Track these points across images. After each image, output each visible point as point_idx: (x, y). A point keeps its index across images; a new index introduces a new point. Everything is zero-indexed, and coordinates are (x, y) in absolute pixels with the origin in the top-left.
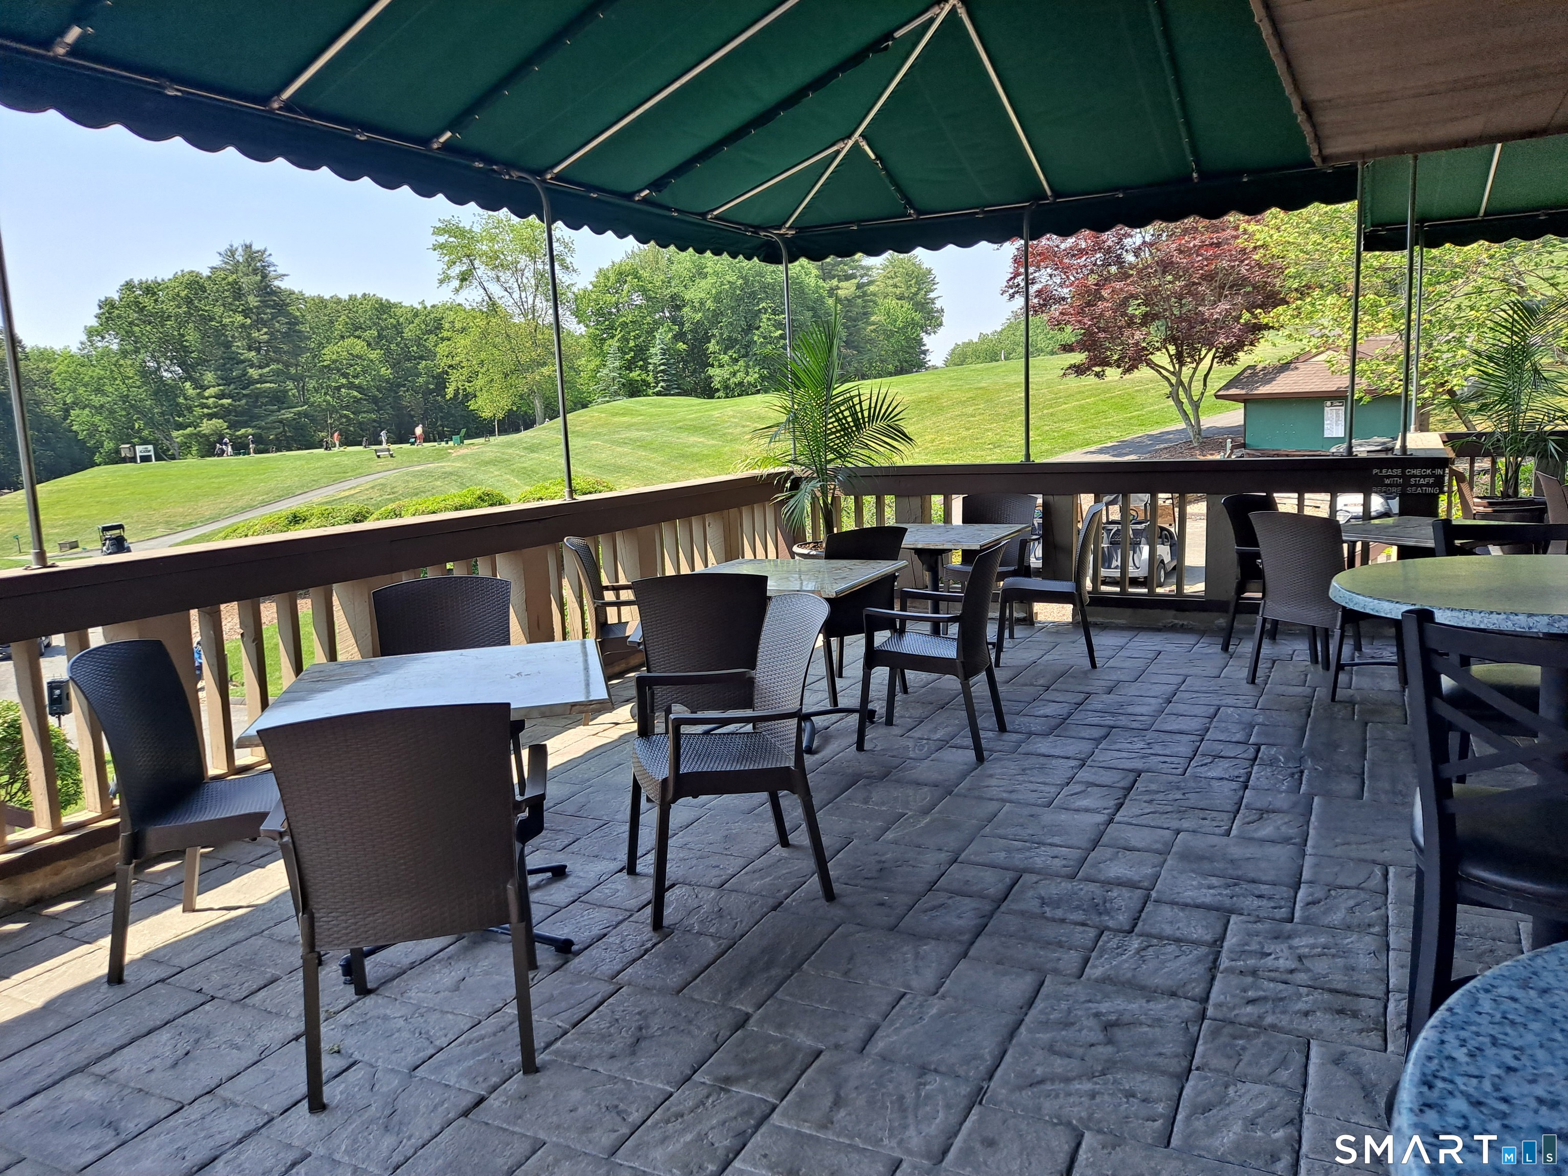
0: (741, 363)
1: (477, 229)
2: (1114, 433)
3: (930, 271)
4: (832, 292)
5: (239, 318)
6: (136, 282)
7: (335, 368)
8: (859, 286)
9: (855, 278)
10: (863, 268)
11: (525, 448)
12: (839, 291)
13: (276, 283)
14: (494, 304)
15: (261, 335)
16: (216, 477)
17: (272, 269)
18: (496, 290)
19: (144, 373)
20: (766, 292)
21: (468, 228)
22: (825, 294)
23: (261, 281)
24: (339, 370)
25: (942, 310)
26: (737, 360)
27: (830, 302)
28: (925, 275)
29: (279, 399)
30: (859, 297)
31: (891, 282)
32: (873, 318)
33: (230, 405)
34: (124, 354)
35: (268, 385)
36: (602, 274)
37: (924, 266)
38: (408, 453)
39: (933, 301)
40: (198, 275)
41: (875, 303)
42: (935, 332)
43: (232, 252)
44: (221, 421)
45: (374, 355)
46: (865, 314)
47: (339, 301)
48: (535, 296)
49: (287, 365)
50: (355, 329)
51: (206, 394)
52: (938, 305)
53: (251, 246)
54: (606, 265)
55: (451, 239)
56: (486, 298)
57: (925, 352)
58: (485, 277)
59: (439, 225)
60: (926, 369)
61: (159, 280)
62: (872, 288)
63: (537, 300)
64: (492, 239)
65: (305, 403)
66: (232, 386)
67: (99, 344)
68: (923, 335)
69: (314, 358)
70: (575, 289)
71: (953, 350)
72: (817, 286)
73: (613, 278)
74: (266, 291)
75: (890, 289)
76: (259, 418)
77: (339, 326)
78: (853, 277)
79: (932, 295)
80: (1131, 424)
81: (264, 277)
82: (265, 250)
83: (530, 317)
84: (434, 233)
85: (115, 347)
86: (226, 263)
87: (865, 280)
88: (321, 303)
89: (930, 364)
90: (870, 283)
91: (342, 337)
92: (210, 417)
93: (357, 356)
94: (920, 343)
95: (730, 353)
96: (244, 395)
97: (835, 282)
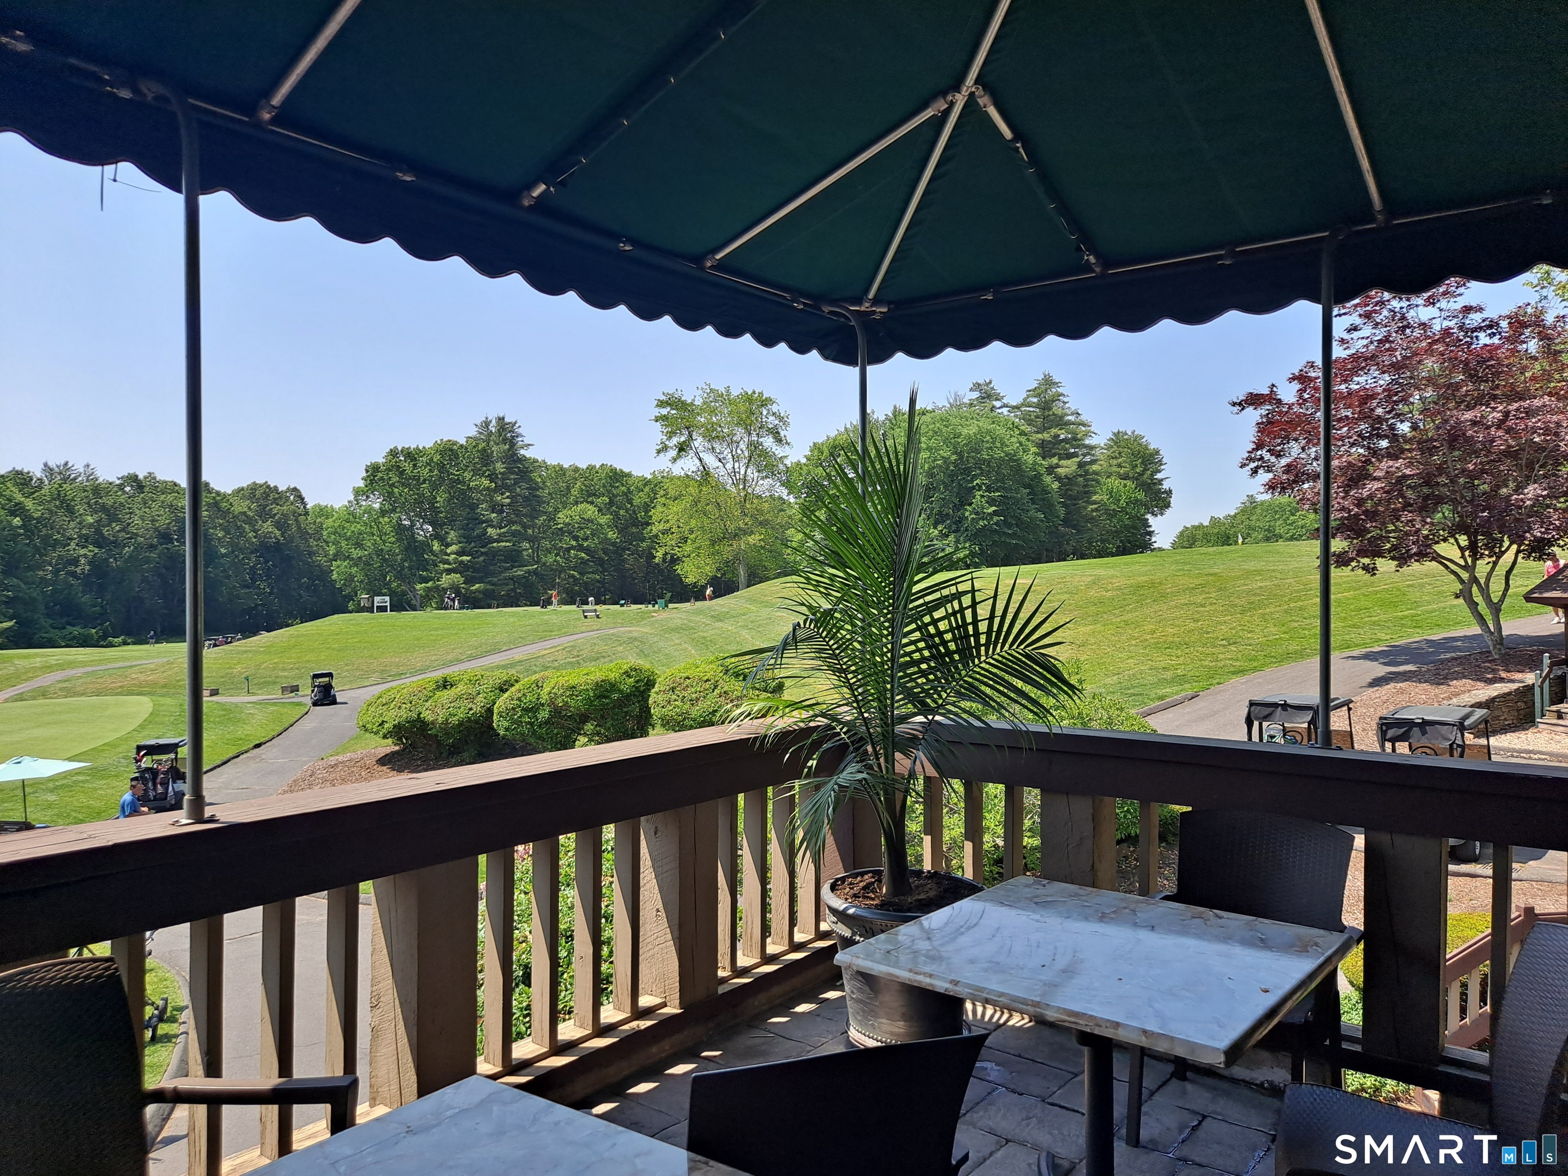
0: (952, 538)
1: (699, 402)
2: (1381, 635)
3: (1157, 452)
4: (1051, 470)
5: (486, 482)
6: (400, 449)
7: (569, 531)
8: (1081, 465)
9: (1077, 456)
10: (1086, 446)
11: (712, 616)
12: (1059, 470)
13: (522, 452)
14: (707, 474)
15: (504, 499)
16: (436, 629)
17: (520, 439)
18: (710, 460)
19: (399, 529)
20: (981, 468)
21: (689, 401)
22: (1043, 471)
23: (509, 450)
24: (570, 533)
25: (1170, 491)
26: (947, 536)
27: (1048, 479)
28: (1152, 455)
29: (514, 557)
30: (1081, 476)
31: (1115, 462)
32: (1094, 498)
33: (468, 561)
34: (383, 512)
35: (504, 544)
36: (816, 447)
37: (1152, 447)
38: (615, 614)
39: (1160, 481)
40: (455, 443)
41: (1098, 482)
42: (1162, 514)
43: (487, 423)
44: (458, 575)
45: (603, 520)
46: (1086, 493)
47: (576, 469)
48: (747, 467)
49: (525, 527)
50: (589, 495)
51: (448, 551)
52: (1166, 486)
53: (503, 418)
54: (821, 439)
55: (673, 412)
56: (701, 468)
57: (1150, 533)
58: (701, 448)
59: (663, 398)
60: (1152, 550)
61: (421, 448)
62: (1095, 467)
63: (749, 471)
64: (713, 412)
65: (537, 562)
66: (473, 544)
67: (364, 503)
68: (1149, 516)
69: (549, 521)
70: (788, 462)
71: (1182, 533)
72: (1035, 463)
73: (826, 452)
74: (513, 459)
75: (1114, 469)
76: (492, 574)
77: (575, 492)
78: (1075, 455)
79: (1159, 476)
80: (1403, 625)
81: (513, 444)
82: (516, 423)
83: (741, 487)
84: (657, 406)
85: (377, 506)
86: (480, 433)
87: (1088, 459)
88: (560, 471)
89: (1156, 545)
90: (1093, 462)
91: (576, 503)
92: (449, 571)
93: (588, 520)
94: (1146, 524)
95: (940, 527)
96: (483, 554)
97: (1055, 460)
